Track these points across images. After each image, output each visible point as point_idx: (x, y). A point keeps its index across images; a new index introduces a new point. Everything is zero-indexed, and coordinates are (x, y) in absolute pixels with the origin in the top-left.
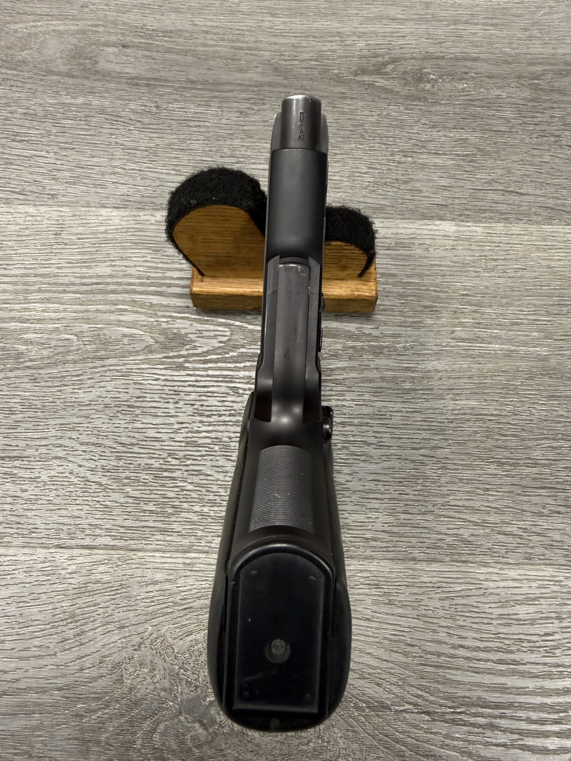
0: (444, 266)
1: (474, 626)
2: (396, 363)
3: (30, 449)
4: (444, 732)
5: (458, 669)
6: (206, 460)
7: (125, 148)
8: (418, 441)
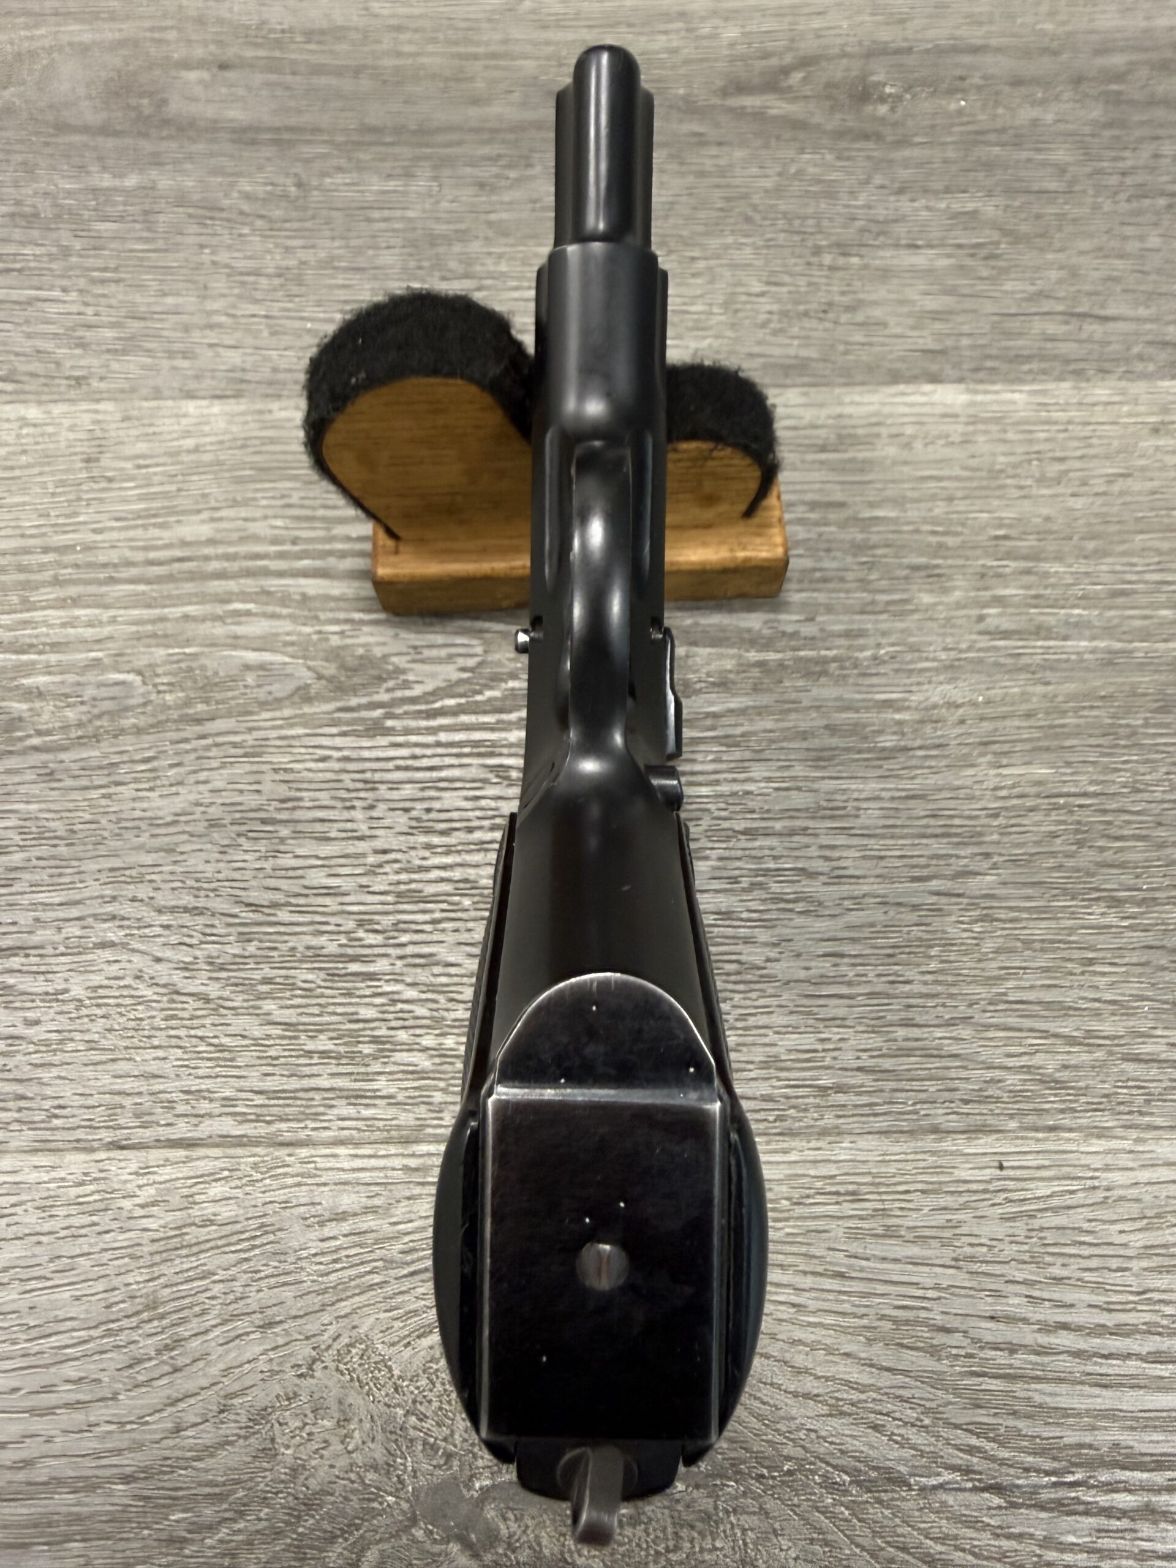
0: (949, 478)
1: (1088, 1277)
2: (859, 692)
3: (44, 928)
4: (1039, 1534)
5: (1060, 1380)
6: (443, 930)
7: (232, 272)
8: (922, 861)
